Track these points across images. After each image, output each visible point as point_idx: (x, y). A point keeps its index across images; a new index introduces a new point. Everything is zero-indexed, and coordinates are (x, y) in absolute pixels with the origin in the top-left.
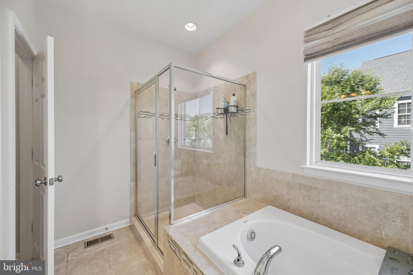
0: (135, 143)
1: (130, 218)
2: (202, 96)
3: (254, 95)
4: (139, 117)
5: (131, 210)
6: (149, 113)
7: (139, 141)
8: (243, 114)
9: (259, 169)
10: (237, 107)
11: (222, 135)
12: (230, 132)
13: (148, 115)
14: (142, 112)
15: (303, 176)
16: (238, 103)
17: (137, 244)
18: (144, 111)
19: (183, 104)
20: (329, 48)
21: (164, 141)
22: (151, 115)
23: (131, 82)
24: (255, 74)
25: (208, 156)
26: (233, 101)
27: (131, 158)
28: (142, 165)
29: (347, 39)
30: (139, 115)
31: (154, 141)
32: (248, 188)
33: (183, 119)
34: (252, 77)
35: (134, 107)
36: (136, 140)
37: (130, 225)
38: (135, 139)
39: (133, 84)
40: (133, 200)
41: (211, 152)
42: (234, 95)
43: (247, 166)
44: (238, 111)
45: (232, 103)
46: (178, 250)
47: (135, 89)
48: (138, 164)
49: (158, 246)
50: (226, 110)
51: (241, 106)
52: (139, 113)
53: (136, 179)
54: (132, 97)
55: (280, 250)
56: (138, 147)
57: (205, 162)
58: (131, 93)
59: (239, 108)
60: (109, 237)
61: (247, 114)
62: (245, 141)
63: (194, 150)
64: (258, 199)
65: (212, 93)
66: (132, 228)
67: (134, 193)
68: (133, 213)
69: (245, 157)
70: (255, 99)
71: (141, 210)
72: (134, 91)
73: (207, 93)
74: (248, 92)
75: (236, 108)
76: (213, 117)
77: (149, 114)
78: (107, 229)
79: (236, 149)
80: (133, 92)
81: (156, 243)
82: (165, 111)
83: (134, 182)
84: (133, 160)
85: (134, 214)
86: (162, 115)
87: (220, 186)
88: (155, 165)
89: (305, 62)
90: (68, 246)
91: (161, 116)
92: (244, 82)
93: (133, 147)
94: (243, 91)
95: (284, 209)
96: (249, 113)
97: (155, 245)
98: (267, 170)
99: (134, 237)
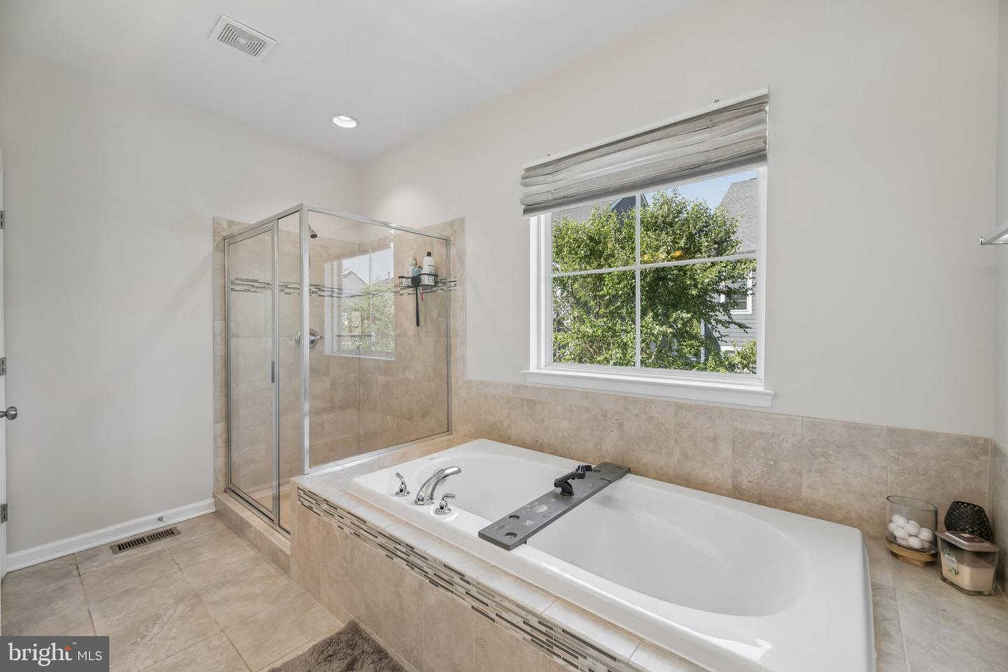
0: (224, 343)
1: (214, 496)
2: (375, 250)
3: (461, 256)
4: (233, 290)
5: (216, 480)
6: (257, 281)
7: (234, 339)
8: (445, 288)
9: (470, 382)
10: (436, 276)
11: (410, 326)
12: (425, 320)
13: (253, 286)
14: (241, 280)
15: (526, 387)
16: (437, 269)
17: (234, 535)
18: (244, 277)
19: (335, 263)
20: (549, 201)
21: (291, 339)
22: (261, 285)
23: (214, 219)
24: (462, 220)
25: (387, 368)
26: (427, 264)
27: (215, 375)
28: (241, 389)
29: (567, 193)
30: (232, 287)
31: (270, 340)
32: (454, 417)
33: (335, 295)
34: (457, 225)
35: (224, 271)
36: (227, 336)
37: (214, 510)
38: (224, 335)
39: (218, 223)
40: (221, 460)
41: (393, 359)
42: (429, 254)
43: (453, 380)
44: (436, 282)
45: (426, 270)
46: (314, 502)
47: (224, 234)
48: (233, 386)
49: (281, 524)
50: (416, 281)
51: (443, 274)
52: (233, 283)
53: (227, 415)
54: (216, 248)
55: (459, 471)
56: (233, 352)
57: (381, 379)
58: (214, 241)
59: (439, 278)
60: (169, 533)
61: (452, 289)
62: (448, 336)
63: (359, 358)
64: (469, 433)
65: (392, 245)
66: (220, 514)
67: (224, 445)
68: (222, 485)
69: (448, 363)
70: (462, 264)
71: (241, 482)
72: (222, 237)
73: (382, 245)
74: (453, 251)
75: (433, 278)
76: (395, 292)
77: (256, 285)
78: (160, 519)
79: (435, 351)
80: (220, 238)
81: (276, 521)
82: (292, 278)
83: (224, 424)
84: (220, 378)
85: (223, 489)
86: (286, 287)
87: (409, 422)
88: (273, 381)
89: (525, 215)
90: (72, 556)
91: (283, 288)
92: (446, 233)
93: (220, 350)
94: (444, 249)
95: (503, 442)
96: (455, 288)
97: (274, 526)
98: (481, 383)
99: (225, 527)
